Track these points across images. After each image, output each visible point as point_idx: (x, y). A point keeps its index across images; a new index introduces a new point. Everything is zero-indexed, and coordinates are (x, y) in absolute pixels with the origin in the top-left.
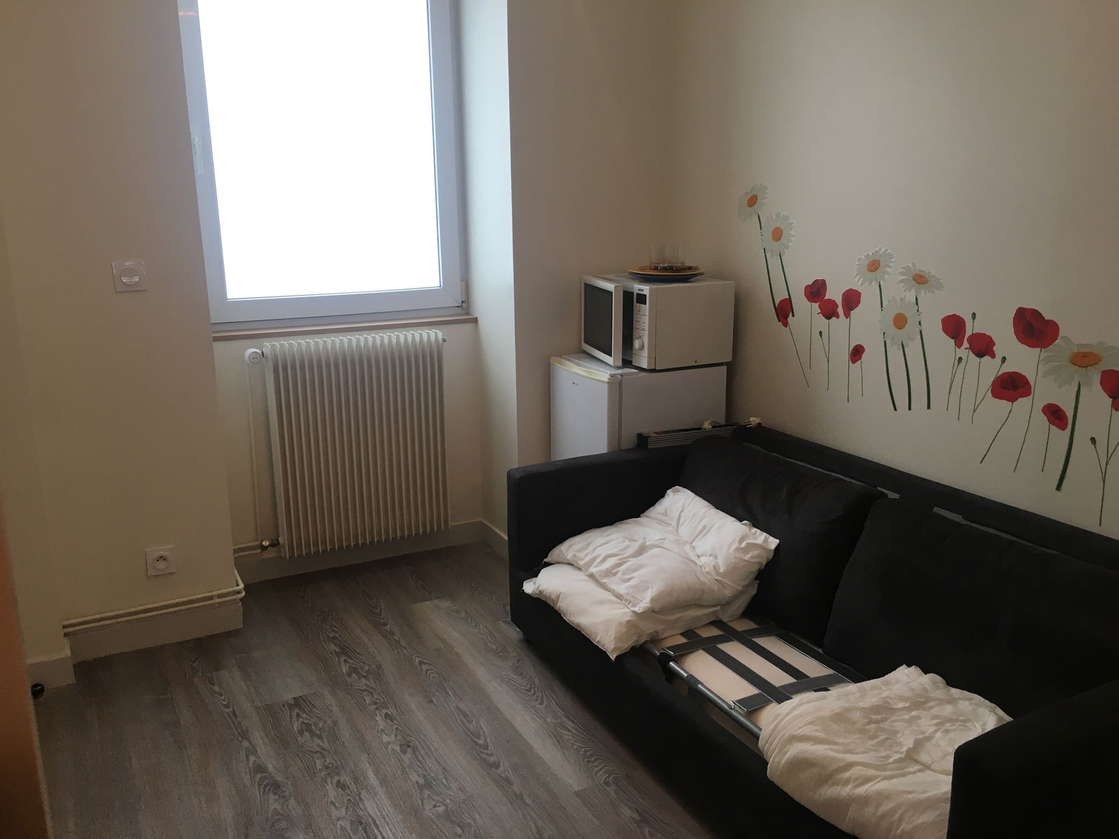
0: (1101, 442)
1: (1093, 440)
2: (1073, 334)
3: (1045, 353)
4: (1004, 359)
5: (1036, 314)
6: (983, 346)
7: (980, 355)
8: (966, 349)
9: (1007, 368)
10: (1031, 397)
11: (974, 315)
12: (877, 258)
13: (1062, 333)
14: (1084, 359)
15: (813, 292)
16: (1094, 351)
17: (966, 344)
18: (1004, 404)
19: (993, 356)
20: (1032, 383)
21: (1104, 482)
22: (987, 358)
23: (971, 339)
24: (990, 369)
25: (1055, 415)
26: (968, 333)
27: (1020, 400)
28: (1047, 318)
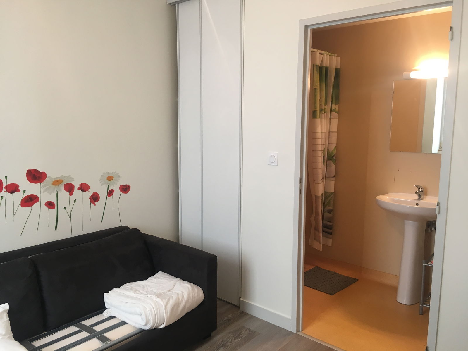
0: (68, 209)
1: (65, 208)
2: (52, 174)
3: (42, 184)
4: (25, 191)
5: (36, 171)
6: (13, 189)
7: (12, 192)
8: (4, 192)
9: (27, 194)
10: (39, 201)
11: (6, 177)
13: (47, 176)
14: (57, 183)
16: (60, 179)
17: (4, 190)
18: (28, 208)
19: (19, 191)
20: (39, 197)
21: (71, 220)
22: (16, 193)
23: (6, 187)
24: (18, 197)
25: (50, 205)
26: (5, 185)
27: (35, 204)
28: (41, 171)
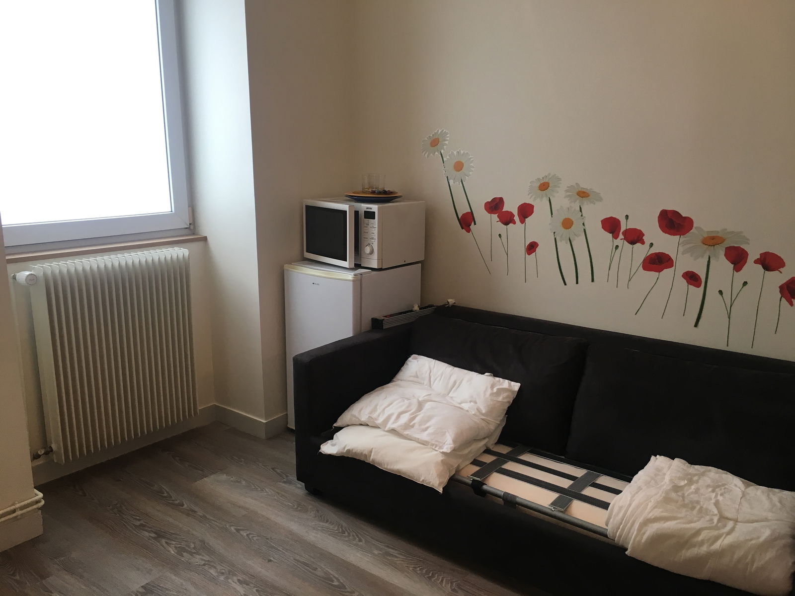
0: (727, 295)
1: (721, 292)
2: (704, 224)
3: (683, 239)
4: (652, 245)
5: (676, 214)
6: (635, 237)
7: (633, 243)
8: (621, 239)
9: (654, 250)
10: (674, 268)
11: (627, 217)
12: (547, 181)
13: (695, 225)
14: (712, 241)
15: (492, 207)
16: (719, 235)
17: (621, 236)
18: (653, 275)
19: (643, 243)
20: (674, 259)
21: (729, 318)
22: (638, 245)
23: (625, 233)
24: (641, 251)
25: (692, 278)
26: (623, 228)
27: (665, 270)
28: (684, 215)
